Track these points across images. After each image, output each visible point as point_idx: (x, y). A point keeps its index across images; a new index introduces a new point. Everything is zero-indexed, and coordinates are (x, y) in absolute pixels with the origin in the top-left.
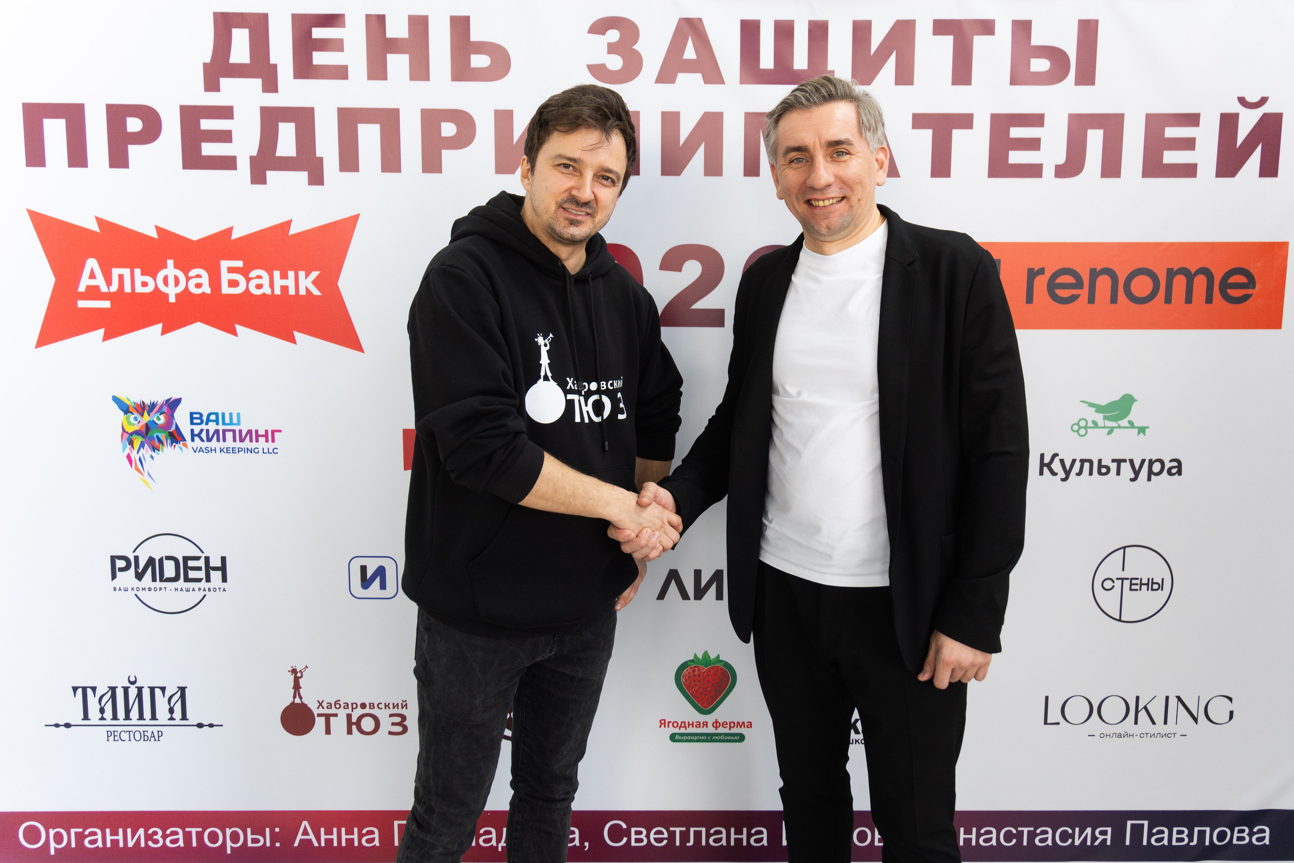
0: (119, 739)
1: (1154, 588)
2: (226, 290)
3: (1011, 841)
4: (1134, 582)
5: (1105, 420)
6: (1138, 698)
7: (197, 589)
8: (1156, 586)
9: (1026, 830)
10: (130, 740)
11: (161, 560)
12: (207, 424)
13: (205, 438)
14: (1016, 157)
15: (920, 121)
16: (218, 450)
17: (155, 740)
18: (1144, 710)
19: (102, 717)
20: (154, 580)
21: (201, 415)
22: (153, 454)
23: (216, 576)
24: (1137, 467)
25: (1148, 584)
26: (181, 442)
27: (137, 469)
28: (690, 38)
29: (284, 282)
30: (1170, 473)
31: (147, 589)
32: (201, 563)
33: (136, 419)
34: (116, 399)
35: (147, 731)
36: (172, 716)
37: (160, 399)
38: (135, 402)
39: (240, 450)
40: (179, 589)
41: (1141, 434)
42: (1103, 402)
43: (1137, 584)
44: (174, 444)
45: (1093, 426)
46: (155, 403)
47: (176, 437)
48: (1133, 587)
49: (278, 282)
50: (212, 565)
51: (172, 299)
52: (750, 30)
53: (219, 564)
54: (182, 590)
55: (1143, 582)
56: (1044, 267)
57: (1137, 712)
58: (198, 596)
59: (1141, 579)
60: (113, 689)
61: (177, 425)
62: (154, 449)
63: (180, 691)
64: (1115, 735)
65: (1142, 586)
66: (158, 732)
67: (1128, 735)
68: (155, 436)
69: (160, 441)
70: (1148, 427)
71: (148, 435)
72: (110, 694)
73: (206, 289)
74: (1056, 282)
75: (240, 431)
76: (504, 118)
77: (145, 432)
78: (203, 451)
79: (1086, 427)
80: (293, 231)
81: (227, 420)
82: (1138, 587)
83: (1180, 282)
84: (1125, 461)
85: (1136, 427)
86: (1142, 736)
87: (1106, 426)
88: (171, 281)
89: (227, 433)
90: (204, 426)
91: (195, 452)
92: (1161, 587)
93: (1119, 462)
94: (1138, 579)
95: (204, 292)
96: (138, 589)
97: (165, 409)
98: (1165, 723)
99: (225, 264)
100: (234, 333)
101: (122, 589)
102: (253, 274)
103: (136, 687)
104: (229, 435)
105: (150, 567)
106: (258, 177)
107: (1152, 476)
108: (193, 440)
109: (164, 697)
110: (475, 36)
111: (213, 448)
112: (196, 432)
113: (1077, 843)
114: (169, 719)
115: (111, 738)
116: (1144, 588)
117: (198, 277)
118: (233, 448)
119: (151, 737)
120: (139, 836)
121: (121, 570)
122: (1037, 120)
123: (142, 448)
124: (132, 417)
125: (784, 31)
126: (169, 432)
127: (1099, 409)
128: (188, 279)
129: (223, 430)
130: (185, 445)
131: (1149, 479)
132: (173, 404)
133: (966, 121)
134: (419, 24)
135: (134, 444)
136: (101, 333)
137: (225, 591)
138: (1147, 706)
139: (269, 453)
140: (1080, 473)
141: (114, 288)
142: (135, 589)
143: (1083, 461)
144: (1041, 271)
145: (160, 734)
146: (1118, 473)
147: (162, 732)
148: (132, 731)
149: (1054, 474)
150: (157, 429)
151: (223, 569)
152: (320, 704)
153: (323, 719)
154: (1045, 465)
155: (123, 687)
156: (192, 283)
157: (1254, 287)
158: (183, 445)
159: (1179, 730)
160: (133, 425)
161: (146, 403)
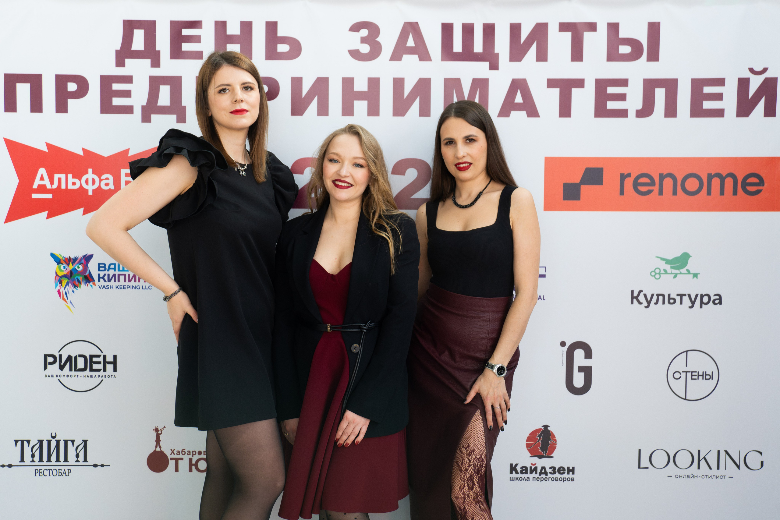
0: (43, 475)
1: (706, 378)
4: (694, 374)
5: (672, 269)
6: (699, 451)
7: (97, 376)
8: (708, 377)
10: (50, 476)
11: (76, 358)
12: (108, 270)
13: (107, 280)
14: (611, 105)
15: (552, 83)
16: (114, 287)
17: (66, 475)
18: (703, 459)
19: (33, 459)
20: (71, 370)
21: (105, 265)
22: (74, 290)
23: (110, 367)
24: (693, 299)
25: (703, 375)
26: (92, 282)
27: (64, 299)
28: (411, 34)
30: (714, 303)
31: (66, 376)
32: (101, 359)
33: (64, 267)
34: (52, 255)
35: (61, 470)
36: (77, 459)
37: (80, 255)
38: (65, 257)
39: (128, 287)
40: (86, 376)
41: (695, 278)
42: (670, 258)
43: (696, 375)
44: (87, 283)
45: (664, 272)
46: (77, 257)
47: (89, 279)
48: (694, 377)
50: (107, 360)
51: (90, 193)
52: (447, 29)
53: (112, 360)
54: (88, 376)
55: (699, 374)
56: (630, 172)
57: (699, 461)
58: (99, 380)
59: (698, 372)
60: (41, 442)
61: (90, 272)
62: (75, 286)
63: (83, 443)
64: (685, 476)
65: (699, 377)
66: (68, 470)
67: (693, 476)
68: (76, 278)
69: (79, 282)
70: (699, 274)
71: (72, 277)
72: (38, 445)
73: (112, 187)
74: (638, 182)
75: (129, 275)
76: (297, 82)
77: (70, 276)
78: (105, 288)
79: (660, 274)
81: (121, 268)
82: (696, 377)
83: (716, 182)
84: (685, 295)
85: (692, 274)
86: (703, 477)
87: (673, 272)
88: (90, 182)
89: (121, 277)
90: (106, 272)
91: (100, 288)
92: (711, 377)
93: (681, 296)
94: (696, 372)
95: (110, 189)
96: (60, 376)
97: (83, 261)
98: (718, 468)
99: (123, 172)
101: (50, 376)
103: (56, 440)
104: (122, 278)
105: (69, 362)
106: (146, 118)
107: (703, 305)
108: (99, 281)
109: (73, 447)
110: (280, 33)
111: (112, 286)
112: (101, 276)
114: (76, 462)
115: (38, 474)
116: (701, 378)
117: (107, 179)
118: (124, 286)
119: (64, 473)
121: (50, 363)
122: (624, 83)
123: (67, 286)
124: (62, 266)
125: (468, 30)
126: (85, 276)
127: (668, 262)
128: (101, 180)
129: (118, 275)
130: (94, 284)
131: (701, 307)
132: (88, 258)
133: (580, 83)
134: (247, 27)
135: (63, 284)
136: (45, 213)
137: (115, 377)
138: (706, 457)
139: (146, 289)
140: (656, 303)
141: (55, 186)
142: (58, 376)
143: (658, 295)
144: (629, 175)
145: (69, 471)
146: (681, 303)
147: (70, 470)
148: (51, 470)
149: (640, 303)
150: (77, 273)
151: (114, 363)
152: (173, 452)
153: (174, 461)
154: (634, 298)
155: (47, 440)
156: (103, 183)
157: (763, 185)
158: (93, 284)
159: (728, 473)
160: (63, 271)
161: (71, 257)
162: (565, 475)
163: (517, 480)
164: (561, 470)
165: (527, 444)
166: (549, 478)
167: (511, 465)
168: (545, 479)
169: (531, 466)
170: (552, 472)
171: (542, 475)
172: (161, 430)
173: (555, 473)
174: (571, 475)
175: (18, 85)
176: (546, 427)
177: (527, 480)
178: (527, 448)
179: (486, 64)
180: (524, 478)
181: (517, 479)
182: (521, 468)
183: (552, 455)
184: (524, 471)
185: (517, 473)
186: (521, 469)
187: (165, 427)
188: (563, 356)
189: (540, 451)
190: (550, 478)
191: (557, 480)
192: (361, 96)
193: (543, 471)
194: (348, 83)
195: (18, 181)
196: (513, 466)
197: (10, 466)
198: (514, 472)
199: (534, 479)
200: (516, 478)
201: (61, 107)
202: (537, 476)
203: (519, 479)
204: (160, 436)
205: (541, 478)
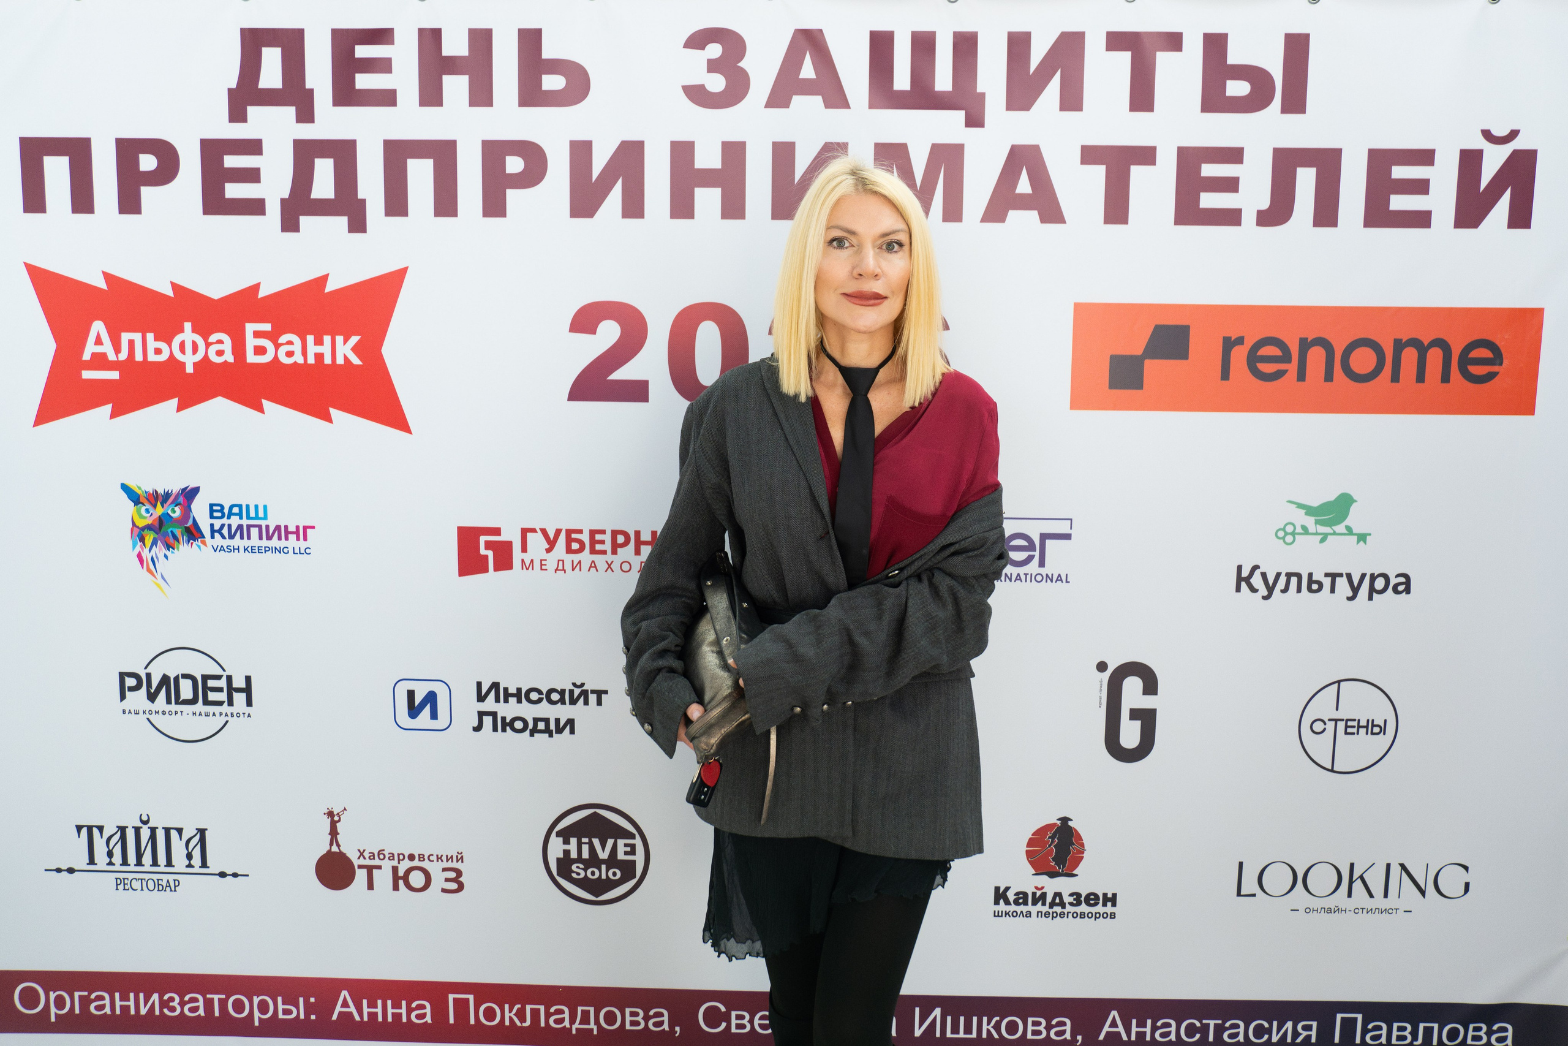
0: (130, 888)
1: (1374, 732)
2: (251, 358)
3: (1193, 1037)
4: (1350, 723)
5: (1317, 526)
6: (1352, 865)
7: (217, 714)
8: (1376, 730)
9: (1212, 1023)
10: (142, 890)
11: (176, 679)
12: (229, 518)
13: (226, 535)
14: (1209, 200)
15: (1090, 155)
16: (242, 549)
17: (171, 891)
18: (1359, 879)
19: (110, 861)
20: (169, 702)
21: (222, 507)
22: (168, 553)
23: (240, 698)
24: (1356, 583)
25: (1367, 727)
26: (199, 540)
27: (149, 570)
28: (808, 53)
29: (319, 349)
30: (1396, 591)
31: (160, 712)
32: (223, 683)
33: (147, 511)
34: (124, 487)
35: (162, 880)
36: (190, 862)
37: (175, 487)
38: (147, 491)
39: (267, 549)
40: (198, 714)
41: (1362, 543)
42: (1315, 503)
43: (1354, 727)
44: (191, 541)
45: (1302, 531)
46: (170, 492)
48: (1349, 730)
49: (312, 349)
50: (234, 686)
51: (190, 369)
52: (881, 43)
53: (243, 685)
54: (200, 714)
55: (1361, 724)
56: (1242, 334)
57: (1351, 882)
58: (219, 722)
59: (1359, 720)
60: (123, 830)
61: (194, 519)
62: (169, 546)
63: (199, 834)
64: (1323, 910)
65: (1360, 729)
66: (175, 880)
67: (1338, 910)
68: (169, 531)
69: (176, 538)
70: (1370, 534)
71: (163, 530)
72: (118, 835)
73: (229, 357)
74: (1258, 354)
75: (267, 527)
76: (581, 151)
77: (158, 527)
78: (224, 550)
79: (1293, 534)
80: (330, 287)
81: (252, 514)
82: (1354, 730)
83: (1410, 356)
84: (1341, 575)
85: (1355, 534)
86: (1357, 911)
87: (1318, 532)
88: (189, 348)
89: (251, 529)
90: (225, 521)
91: (215, 551)
92: (1383, 730)
93: (1333, 576)
94: (1355, 720)
95: (226, 361)
96: (150, 712)
97: (181, 500)
98: (1386, 896)
99: (250, 328)
100: (261, 409)
101: (133, 712)
102: (283, 339)
103: (149, 828)
104: (254, 532)
105: (165, 687)
106: (290, 224)
107: (1375, 595)
108: (213, 537)
109: (181, 840)
110: (547, 53)
111: (236, 547)
112: (217, 527)
113: (1275, 1039)
114: (187, 867)
115: (121, 887)
116: (1363, 731)
117: (219, 343)
118: (258, 547)
119: (166, 886)
120: (153, 1003)
121: (131, 689)
122: (1234, 155)
123: (154, 546)
124: (143, 508)
125: (923, 44)
126: (185, 527)
127: (1310, 511)
128: (208, 345)
129: (247, 525)
130: (204, 543)
131: (1370, 598)
132: (190, 494)
133: (1146, 155)
134: (481, 40)
135: (147, 539)
136: (108, 408)
137: (250, 716)
138: (1364, 875)
139: (300, 553)
140: (1285, 590)
141: (123, 356)
142: (147, 712)
143: (1289, 575)
144: (1240, 341)
145: (177, 884)
146: (1333, 590)
147: (179, 881)
148: (145, 879)
149: (1254, 590)
150: (172, 523)
151: (248, 690)
152: (362, 854)
153: (365, 871)
154: (1242, 580)
155: (133, 827)
156: (212, 350)
157: (1501, 364)
158: (201, 543)
159: (1402, 905)
160: (145, 518)
161: (159, 492)
162: (1099, 908)
163: (1007, 916)
164: (1091, 899)
165: (1027, 851)
166: (1068, 913)
167: (997, 889)
168: (1060, 914)
169: (1035, 890)
170: (1075, 902)
171: (1054, 907)
172: (338, 814)
173: (1079, 903)
174: (1109, 908)
175: (47, 160)
176: (1065, 820)
177: (1027, 917)
178: (1028, 859)
179: (960, 115)
180: (1022, 912)
181: (1007, 914)
182: (1016, 894)
183: (1074, 872)
184: (1021, 901)
185: (1007, 903)
186: (1016, 897)
187: (345, 809)
188: (1101, 690)
189: (1053, 864)
190: (1070, 912)
191: (1082, 916)
192: (708, 178)
193: (1057, 900)
194: (682, 152)
195: (55, 346)
196: (1001, 890)
197: (71, 871)
198: (1002, 901)
199: (1040, 914)
200: (1006, 912)
201: (129, 203)
202: (1046, 909)
203: (1010, 913)
204: (337, 824)
205: (1053, 913)
